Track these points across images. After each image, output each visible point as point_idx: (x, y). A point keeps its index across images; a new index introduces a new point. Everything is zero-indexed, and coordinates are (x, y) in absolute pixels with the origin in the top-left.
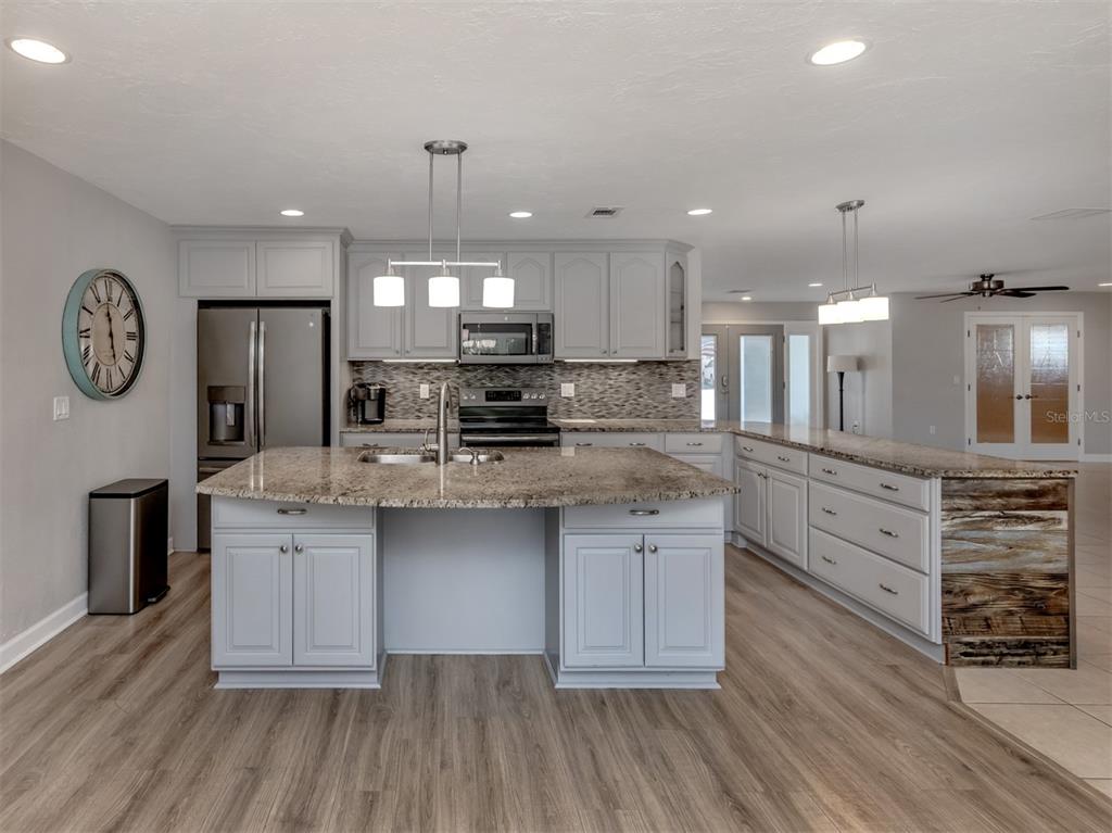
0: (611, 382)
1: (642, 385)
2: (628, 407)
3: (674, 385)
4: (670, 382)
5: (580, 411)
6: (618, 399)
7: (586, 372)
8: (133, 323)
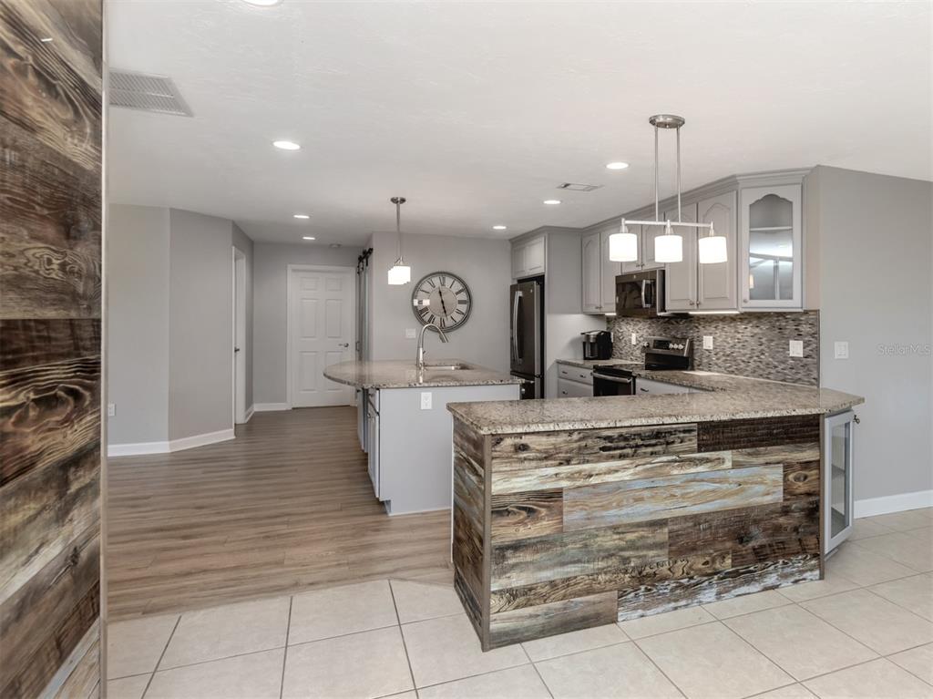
0: (739, 336)
1: (763, 340)
2: (752, 365)
3: (791, 342)
4: (788, 338)
5: (716, 364)
6: (744, 355)
7: (721, 325)
8: (463, 296)
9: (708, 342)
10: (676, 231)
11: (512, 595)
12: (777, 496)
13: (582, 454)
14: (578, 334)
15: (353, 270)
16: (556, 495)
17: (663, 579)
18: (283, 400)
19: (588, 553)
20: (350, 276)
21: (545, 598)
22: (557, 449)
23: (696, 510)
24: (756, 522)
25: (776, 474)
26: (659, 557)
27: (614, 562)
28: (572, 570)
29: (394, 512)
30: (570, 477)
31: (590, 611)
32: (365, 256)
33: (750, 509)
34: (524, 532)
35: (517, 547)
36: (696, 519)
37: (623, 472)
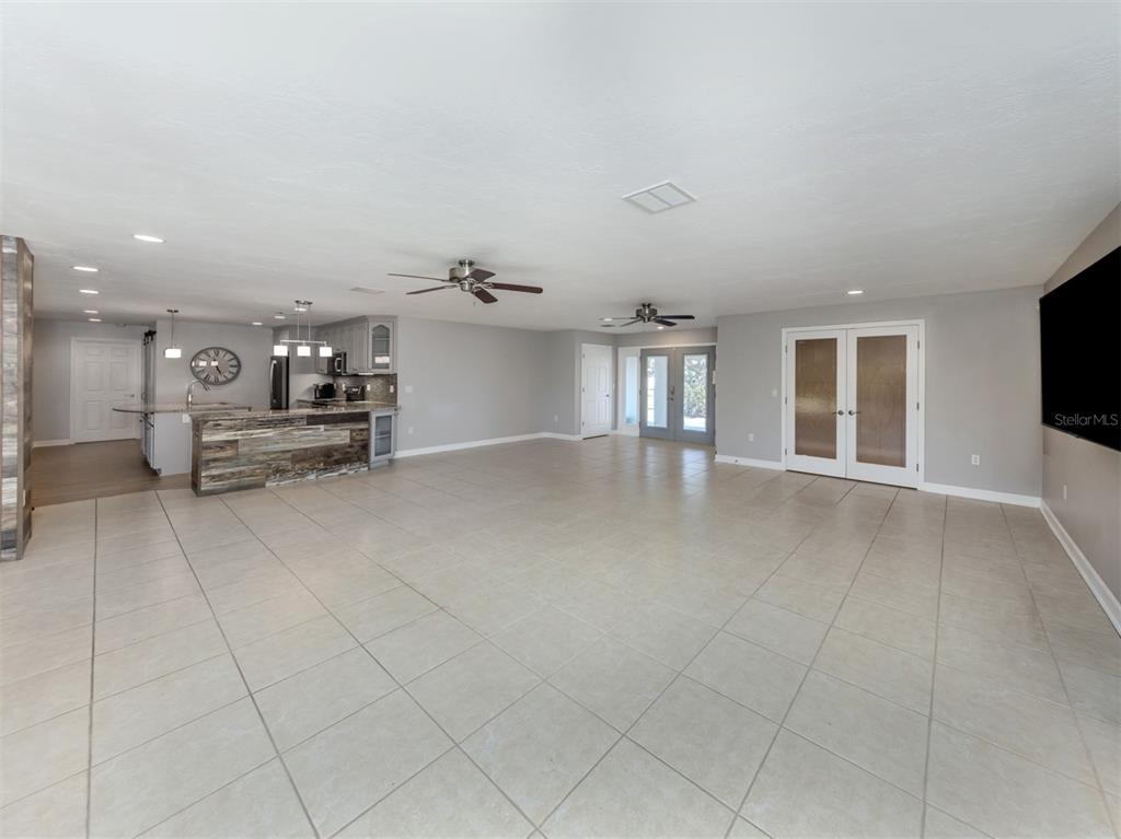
1: (384, 386)
2: (382, 397)
3: (391, 386)
5: (371, 398)
6: (379, 392)
8: (234, 362)
9: (369, 388)
10: (307, 345)
11: (213, 477)
12: (348, 441)
13: (248, 427)
14: (311, 385)
15: (140, 343)
16: (237, 441)
17: (289, 471)
18: (68, 437)
19: (250, 462)
20: (137, 348)
21: (229, 479)
22: (236, 425)
23: (304, 446)
24: (336, 450)
25: (348, 433)
26: (288, 465)
27: (263, 466)
28: (242, 468)
29: (163, 474)
30: (242, 435)
31: (251, 483)
32: (150, 334)
33: (332, 446)
34: (218, 455)
35: (215, 460)
36: (306, 450)
37: (270, 433)
